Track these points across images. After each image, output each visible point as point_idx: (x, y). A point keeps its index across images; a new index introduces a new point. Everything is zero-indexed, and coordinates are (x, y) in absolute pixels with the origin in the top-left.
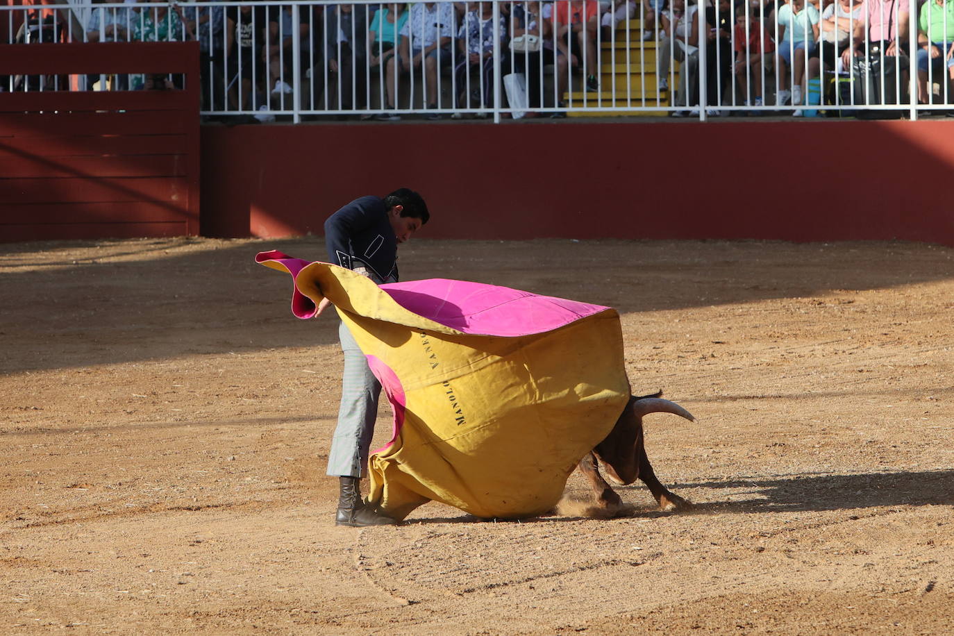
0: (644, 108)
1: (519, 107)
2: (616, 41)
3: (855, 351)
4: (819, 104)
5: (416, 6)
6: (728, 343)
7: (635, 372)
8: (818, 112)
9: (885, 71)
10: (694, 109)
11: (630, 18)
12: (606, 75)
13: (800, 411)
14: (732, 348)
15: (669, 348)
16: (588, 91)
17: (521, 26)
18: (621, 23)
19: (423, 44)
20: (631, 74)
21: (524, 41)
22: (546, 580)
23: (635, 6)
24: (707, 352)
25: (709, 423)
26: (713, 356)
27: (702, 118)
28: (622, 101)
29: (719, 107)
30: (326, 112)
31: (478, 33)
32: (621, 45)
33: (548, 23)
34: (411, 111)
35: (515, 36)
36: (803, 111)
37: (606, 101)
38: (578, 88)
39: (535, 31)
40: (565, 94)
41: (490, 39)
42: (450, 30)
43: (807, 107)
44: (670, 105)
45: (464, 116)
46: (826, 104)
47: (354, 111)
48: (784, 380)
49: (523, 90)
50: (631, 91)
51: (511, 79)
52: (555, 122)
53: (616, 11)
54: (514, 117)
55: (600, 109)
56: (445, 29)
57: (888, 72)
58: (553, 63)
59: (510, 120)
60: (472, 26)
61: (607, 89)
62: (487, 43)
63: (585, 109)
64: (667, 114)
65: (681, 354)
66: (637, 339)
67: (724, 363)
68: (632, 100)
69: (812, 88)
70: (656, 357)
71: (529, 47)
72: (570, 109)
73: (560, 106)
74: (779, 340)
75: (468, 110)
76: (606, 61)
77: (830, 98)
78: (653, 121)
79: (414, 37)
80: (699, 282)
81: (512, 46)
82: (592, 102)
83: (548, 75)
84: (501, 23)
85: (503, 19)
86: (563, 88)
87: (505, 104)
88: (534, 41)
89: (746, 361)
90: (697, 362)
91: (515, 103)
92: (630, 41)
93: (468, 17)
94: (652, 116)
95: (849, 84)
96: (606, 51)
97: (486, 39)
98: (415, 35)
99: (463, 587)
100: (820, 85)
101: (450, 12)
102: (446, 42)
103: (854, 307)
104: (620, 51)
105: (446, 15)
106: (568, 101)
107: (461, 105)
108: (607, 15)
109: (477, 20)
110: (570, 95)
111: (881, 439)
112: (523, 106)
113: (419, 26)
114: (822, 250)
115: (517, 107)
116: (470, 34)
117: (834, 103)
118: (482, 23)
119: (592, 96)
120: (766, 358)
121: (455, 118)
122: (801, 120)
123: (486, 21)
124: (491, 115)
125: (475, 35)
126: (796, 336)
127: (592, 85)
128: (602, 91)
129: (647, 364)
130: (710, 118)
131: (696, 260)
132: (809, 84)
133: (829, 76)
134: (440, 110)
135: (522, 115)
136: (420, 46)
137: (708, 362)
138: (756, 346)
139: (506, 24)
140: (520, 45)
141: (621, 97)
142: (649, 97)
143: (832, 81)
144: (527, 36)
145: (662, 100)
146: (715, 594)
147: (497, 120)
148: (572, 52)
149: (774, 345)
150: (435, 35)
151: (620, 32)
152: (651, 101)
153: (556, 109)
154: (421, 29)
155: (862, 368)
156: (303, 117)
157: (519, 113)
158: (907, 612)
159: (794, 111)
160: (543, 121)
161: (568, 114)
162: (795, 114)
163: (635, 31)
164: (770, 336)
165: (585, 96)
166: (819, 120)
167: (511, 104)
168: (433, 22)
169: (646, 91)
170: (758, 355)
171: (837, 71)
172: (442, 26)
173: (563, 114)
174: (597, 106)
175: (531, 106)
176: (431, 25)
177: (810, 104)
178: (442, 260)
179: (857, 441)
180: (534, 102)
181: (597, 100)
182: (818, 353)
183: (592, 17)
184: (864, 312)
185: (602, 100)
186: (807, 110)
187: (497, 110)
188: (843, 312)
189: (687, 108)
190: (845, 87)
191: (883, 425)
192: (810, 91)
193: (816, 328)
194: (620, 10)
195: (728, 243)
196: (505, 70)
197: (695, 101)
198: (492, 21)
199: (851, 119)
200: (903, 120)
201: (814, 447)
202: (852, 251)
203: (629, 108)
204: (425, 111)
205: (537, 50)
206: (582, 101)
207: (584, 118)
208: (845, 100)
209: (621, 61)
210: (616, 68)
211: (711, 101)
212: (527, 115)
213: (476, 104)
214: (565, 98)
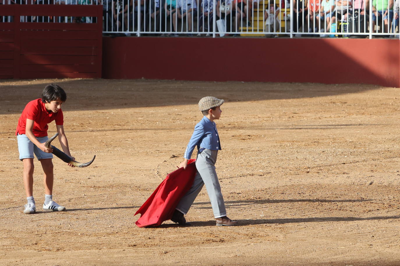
1: (222, 32)
4: (335, 32)
6: (299, 113)
8: (335, 35)
10: (288, 34)
12: (255, 21)
14: (300, 115)
15: (277, 114)
18: (261, 2)
24: (291, 116)
26: (293, 118)
27: (291, 37)
29: (298, 33)
30: (150, 32)
31: (207, 4)
32: (261, 10)
34: (182, 32)
38: (245, 25)
39: (229, 5)
40: (240, 27)
41: (212, 6)
45: (202, 35)
46: (338, 32)
47: (160, 32)
52: (236, 37)
54: (220, 36)
55: (253, 33)
60: (205, 2)
61: (255, 26)
62: (211, 8)
63: (247, 33)
65: (281, 116)
69: (333, 27)
72: (242, 33)
74: (318, 113)
76: (255, 16)
77: (339, 30)
82: (250, 30)
86: (239, 25)
87: (217, 30)
89: (305, 119)
90: (287, 119)
91: (221, 30)
96: (255, 12)
97: (210, 6)
103: (347, 104)
104: (261, 12)
107: (201, 30)
110: (242, 28)
112: (224, 31)
114: (335, 87)
116: (204, 5)
117: (341, 32)
119: (250, 28)
121: (198, 36)
122: (328, 38)
124: (212, 35)
125: (206, 5)
126: (324, 111)
129: (268, 119)
130: (294, 37)
138: (309, 114)
141: (261, 29)
143: (340, 24)
144: (226, 7)
147: (214, 36)
151: (261, 5)
153: (236, 33)
156: (141, 35)
157: (222, 34)
160: (231, 37)
161: (241, 35)
165: (247, 28)
166: (335, 38)
168: (187, 3)
170: (310, 118)
171: (342, 20)
173: (239, 35)
176: (186, 5)
178: (192, 87)
180: (228, 30)
181: (252, 30)
184: (350, 106)
185: (254, 30)
186: (331, 34)
187: (214, 33)
188: (342, 105)
189: (286, 33)
190: (345, 26)
199: (347, 38)
204: (187, 32)
205: (229, 12)
206: (246, 30)
207: (247, 36)
208: (345, 31)
209: (261, 15)
210: (259, 18)
211: (295, 30)
212: (226, 35)
213: (206, 30)
214: (240, 29)
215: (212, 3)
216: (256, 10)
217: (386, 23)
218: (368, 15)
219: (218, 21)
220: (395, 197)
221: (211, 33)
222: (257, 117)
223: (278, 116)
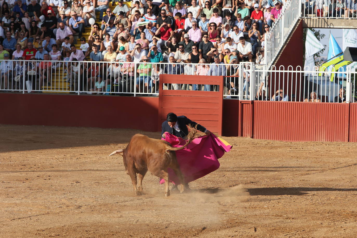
0: (63, 91)
1: (30, 90)
2: (56, 73)
3: (118, 158)
4: (110, 92)
5: (3, 62)
6: (84, 155)
7: (59, 162)
8: (109, 93)
9: (128, 83)
10: (76, 92)
11: (60, 67)
12: (53, 82)
13: (103, 174)
14: (85, 156)
15: (68, 156)
16: (48, 86)
17: (31, 68)
18: (57, 68)
19: (4, 72)
20: (60, 82)
21: (31, 72)
22: (34, 217)
23: (61, 64)
24: (79, 157)
25: (79, 176)
26: (80, 158)
27: (79, 94)
28: (57, 89)
29: (83, 92)
31: (19, 69)
32: (57, 74)
33: (38, 68)
35: (29, 71)
36: (105, 93)
37: (53, 89)
38: (45, 85)
39: (34, 70)
40: (42, 86)
41: (22, 71)
42: (12, 68)
43: (107, 92)
44: (70, 90)
45: (15, 91)
46: (112, 91)
48: (99, 165)
49: (31, 85)
50: (60, 86)
51: (28, 82)
52: (39, 94)
53: (56, 65)
54: (28, 92)
55: (51, 91)
56: (10, 68)
57: (128, 84)
58: (39, 78)
59: (27, 93)
60: (18, 67)
61: (53, 85)
62: (21, 72)
63: (47, 91)
64: (69, 93)
65: (72, 158)
66: (60, 153)
67: (83, 160)
68: (60, 89)
69: (108, 87)
70: (65, 158)
71: (33, 74)
72: (43, 91)
73: (41, 90)
74: (98, 154)
75: (16, 90)
76: (53, 78)
77: (113, 90)
78: (65, 95)
79: (2, 70)
80: (77, 138)
81: (28, 73)
82: (49, 89)
83: (38, 81)
84: (26, 67)
85: (26, 66)
86: (42, 85)
87: (26, 88)
88: (34, 72)
89: (89, 160)
90: (76, 160)
91: (29, 88)
92: (60, 73)
93: (17, 65)
94: (65, 93)
95: (118, 86)
96: (53, 75)
97: (21, 71)
98: (3, 70)
99: (12, 218)
100: (110, 87)
101: (12, 64)
102: (11, 71)
103: (118, 146)
104: (57, 75)
105: (10, 64)
106: (43, 88)
107: (14, 88)
108: (54, 66)
109: (19, 66)
110: (43, 87)
111: (124, 182)
112: (31, 89)
113: (3, 67)
114: (109, 131)
115: (29, 90)
116: (17, 70)
117: (114, 92)
118: (20, 67)
119: (49, 87)
120: (94, 159)
121: (12, 92)
122: (105, 96)
123: (21, 66)
124: (22, 92)
125: (18, 70)
126: (102, 153)
127: (49, 84)
128: (52, 86)
129: (62, 160)
130: (81, 94)
131: (76, 132)
132: (107, 86)
133: (113, 84)
134: (8, 90)
135: (30, 92)
136: (4, 73)
137: (78, 160)
138: (91, 156)
139: (27, 67)
140: (30, 73)
141: (57, 88)
142: (64, 88)
143: (114, 85)
144: (32, 71)
145: (68, 89)
146: (80, 222)
147: (23, 93)
148: (44, 75)
149: (97, 156)
150: (8, 69)
151: (57, 70)
152: (65, 89)
153: (40, 90)
154: (4, 68)
155: (120, 162)
157: (29, 91)
158: (131, 228)
159: (103, 93)
160: (36, 93)
161: (43, 92)
162: (103, 94)
163: (61, 70)
164: (95, 153)
166: (110, 96)
167: (27, 89)
168: (7, 66)
169: (64, 87)
170: (92, 158)
171: (115, 82)
172: (9, 67)
173: (41, 92)
174: (50, 90)
175: (33, 89)
176: (6, 67)
177: (107, 91)
178: (8, 130)
179: (118, 182)
180: (34, 89)
181: (50, 89)
182: (108, 158)
183: (50, 66)
184: (120, 148)
185: (52, 89)
186: (107, 93)
187: (24, 90)
188: (115, 147)
189: (75, 91)
190: (117, 87)
191: (125, 178)
192: (107, 88)
193: (108, 152)
194: (57, 65)
195: (84, 128)
196: (26, 80)
197: (77, 90)
198: (23, 66)
199: (118, 96)
200: (132, 96)
201: (106, 183)
202: (118, 131)
203: (59, 91)
204: (4, 90)
205: (35, 75)
206: (47, 88)
207: (47, 93)
208: (117, 91)
209: (57, 78)
210: (56, 80)
211: (81, 90)
212: (32, 92)
213: (18, 88)
214: (42, 88)
215: (22, 68)
216: (53, 74)
217: (146, 85)
218: (133, 80)
219: (26, 81)
220: (154, 235)
221: (22, 90)
222: (55, 158)
223: (69, 158)
